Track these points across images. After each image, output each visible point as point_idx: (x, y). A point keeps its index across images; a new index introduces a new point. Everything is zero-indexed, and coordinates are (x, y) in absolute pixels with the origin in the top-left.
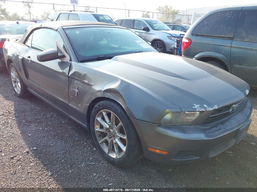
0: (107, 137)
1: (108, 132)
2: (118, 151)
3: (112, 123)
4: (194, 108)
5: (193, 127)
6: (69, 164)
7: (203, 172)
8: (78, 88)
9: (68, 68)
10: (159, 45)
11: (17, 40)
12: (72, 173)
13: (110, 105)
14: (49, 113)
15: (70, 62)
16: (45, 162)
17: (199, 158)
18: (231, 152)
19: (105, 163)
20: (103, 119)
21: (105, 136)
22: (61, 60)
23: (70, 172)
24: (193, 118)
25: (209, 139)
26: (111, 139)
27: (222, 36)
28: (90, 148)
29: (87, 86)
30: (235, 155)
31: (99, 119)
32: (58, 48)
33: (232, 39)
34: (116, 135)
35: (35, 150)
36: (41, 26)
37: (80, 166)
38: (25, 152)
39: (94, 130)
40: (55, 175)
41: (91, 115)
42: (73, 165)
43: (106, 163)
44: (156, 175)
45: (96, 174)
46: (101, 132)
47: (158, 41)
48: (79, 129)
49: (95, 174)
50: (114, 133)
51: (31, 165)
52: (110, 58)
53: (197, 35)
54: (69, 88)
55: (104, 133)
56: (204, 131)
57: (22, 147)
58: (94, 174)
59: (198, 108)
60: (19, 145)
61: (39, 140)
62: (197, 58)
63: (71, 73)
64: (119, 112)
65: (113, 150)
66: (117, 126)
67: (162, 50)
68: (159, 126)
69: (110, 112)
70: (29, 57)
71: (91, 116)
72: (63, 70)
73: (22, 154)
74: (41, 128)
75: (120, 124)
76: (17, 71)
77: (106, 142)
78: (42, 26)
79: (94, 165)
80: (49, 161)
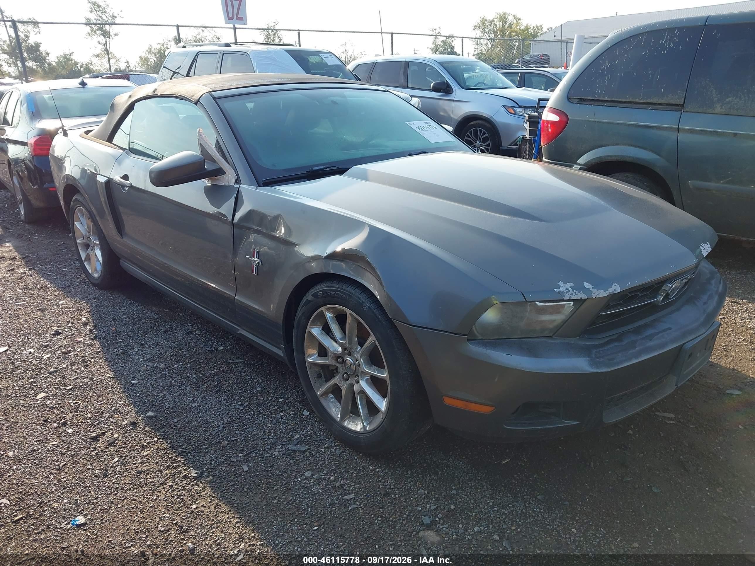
0: (337, 377)
1: (340, 363)
2: (366, 411)
3: (350, 341)
4: (559, 293)
5: (558, 341)
6: (242, 451)
7: (592, 464)
8: (258, 253)
9: (232, 201)
10: (481, 131)
11: (87, 132)
12: (249, 471)
13: (342, 293)
14: (181, 325)
15: (237, 186)
16: (180, 446)
17: (577, 422)
18: (672, 416)
19: (333, 445)
20: (327, 330)
21: (332, 377)
22: (212, 180)
23: (246, 468)
24: (559, 318)
25: (599, 371)
26: (349, 382)
27: (651, 101)
28: (294, 411)
29: (283, 248)
30: (682, 421)
31: (316, 331)
32: (203, 149)
33: (680, 107)
34: (360, 369)
35: (151, 418)
36: (154, 92)
37: (268, 455)
38: (126, 422)
39: (304, 360)
40: (208, 477)
41: (296, 321)
42: (250, 453)
43: (338, 446)
44: (467, 474)
45: (310, 473)
46: (323, 367)
47: (476, 122)
48: (262, 365)
49: (308, 474)
50: (355, 365)
51: (145, 454)
52: (341, 171)
53: (582, 101)
54: (235, 254)
55: (331, 368)
56: (586, 351)
57: (116, 411)
58: (306, 474)
59: (569, 291)
60: (108, 408)
61: (161, 394)
62: (584, 165)
63: (238, 215)
64: (366, 309)
65: (354, 412)
66: (362, 347)
67: (488, 145)
68: (468, 340)
69: (343, 310)
70: (126, 177)
71: (295, 326)
72: (218, 207)
73: (119, 428)
74: (162, 366)
75: (372, 339)
76: (92, 217)
77: (336, 391)
78: (159, 93)
79: (305, 451)
80: (189, 444)
